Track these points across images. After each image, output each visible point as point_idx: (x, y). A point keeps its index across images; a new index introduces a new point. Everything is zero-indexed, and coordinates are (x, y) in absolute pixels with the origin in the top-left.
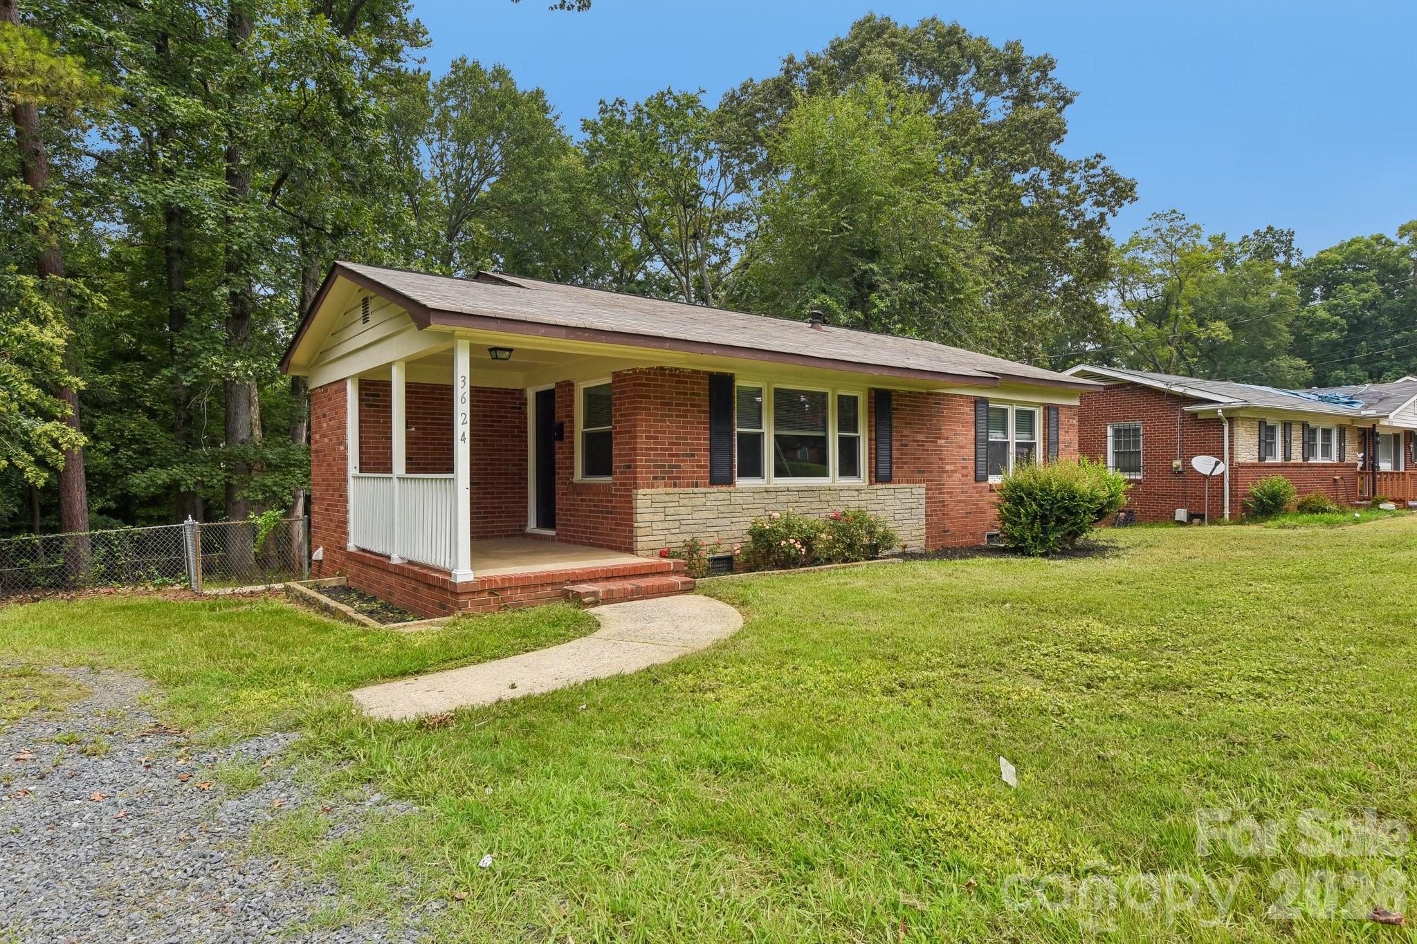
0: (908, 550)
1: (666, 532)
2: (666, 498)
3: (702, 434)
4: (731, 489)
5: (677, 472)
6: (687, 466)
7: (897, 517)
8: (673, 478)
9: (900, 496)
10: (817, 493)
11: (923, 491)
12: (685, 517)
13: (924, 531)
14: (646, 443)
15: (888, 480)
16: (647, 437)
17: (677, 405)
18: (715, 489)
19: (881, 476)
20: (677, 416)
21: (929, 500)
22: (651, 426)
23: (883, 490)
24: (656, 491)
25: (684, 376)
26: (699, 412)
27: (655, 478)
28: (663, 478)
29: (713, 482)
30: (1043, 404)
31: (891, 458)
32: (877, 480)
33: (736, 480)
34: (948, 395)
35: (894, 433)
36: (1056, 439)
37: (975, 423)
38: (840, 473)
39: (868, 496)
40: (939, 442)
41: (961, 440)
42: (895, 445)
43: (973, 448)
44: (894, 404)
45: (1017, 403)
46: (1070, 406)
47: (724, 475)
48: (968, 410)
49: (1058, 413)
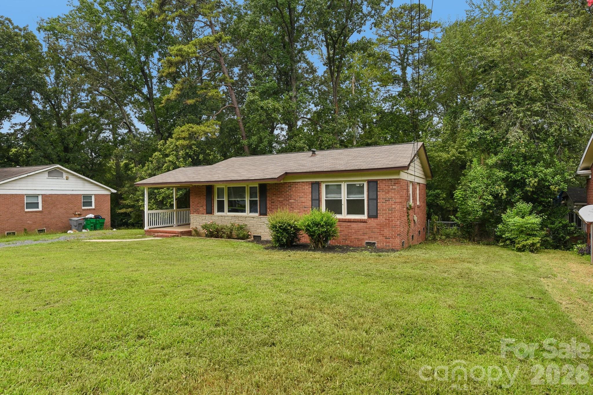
1: (196, 225)
2: (197, 217)
3: (204, 201)
4: (213, 215)
5: (199, 211)
6: (201, 209)
8: (198, 213)
15: (265, 214)
17: (198, 194)
18: (207, 215)
19: (263, 213)
20: (198, 197)
23: (263, 218)
24: (194, 215)
25: (200, 187)
26: (203, 195)
27: (194, 212)
28: (196, 212)
29: (207, 213)
30: (366, 180)
31: (266, 207)
32: (261, 214)
33: (216, 213)
34: (295, 182)
35: (268, 198)
36: (375, 197)
37: (312, 192)
38: (251, 212)
39: (257, 220)
40: (290, 201)
41: (303, 200)
42: (268, 202)
43: (310, 202)
44: (268, 188)
45: (345, 181)
46: (390, 179)
47: (210, 212)
48: (307, 187)
49: (377, 184)
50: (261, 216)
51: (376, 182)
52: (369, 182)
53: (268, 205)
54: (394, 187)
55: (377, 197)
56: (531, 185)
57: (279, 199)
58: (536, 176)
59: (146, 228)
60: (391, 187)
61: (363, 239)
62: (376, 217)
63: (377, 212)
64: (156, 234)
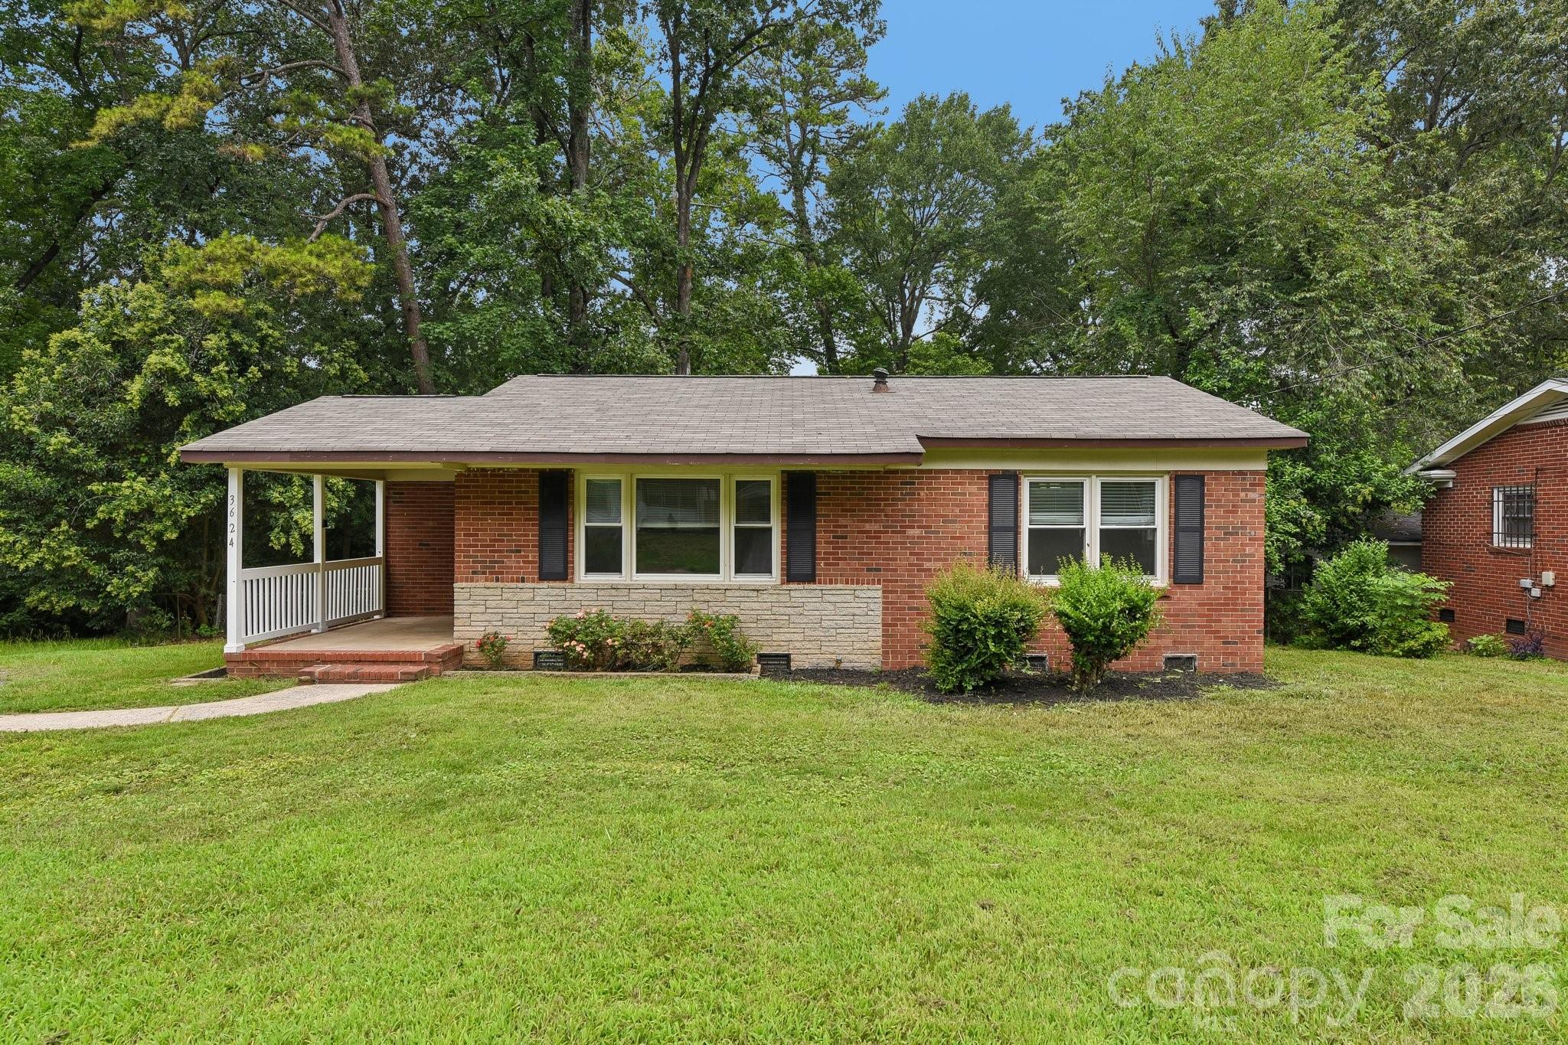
0: (843, 666)
1: (486, 624)
2: (488, 592)
3: (530, 530)
4: (567, 584)
5: (499, 568)
6: (512, 561)
7: (824, 624)
8: (495, 573)
9: (832, 599)
10: (690, 592)
11: (880, 594)
12: (510, 611)
13: (880, 644)
14: (465, 540)
15: (810, 578)
16: (465, 535)
17: (499, 503)
18: (545, 584)
19: (799, 572)
20: (499, 514)
21: (887, 605)
22: (471, 525)
23: (800, 592)
24: (473, 584)
25: (509, 476)
26: (526, 509)
27: (474, 573)
28: (484, 573)
29: (543, 578)
30: (1168, 472)
31: (814, 553)
32: (791, 576)
33: (581, 576)
34: (930, 471)
35: (821, 523)
36: (1196, 524)
37: (990, 506)
38: (739, 570)
39: (774, 598)
40: (910, 532)
41: (957, 528)
42: (821, 536)
43: (984, 539)
44: (821, 487)
45: (1099, 473)
46: (1241, 473)
47: (556, 570)
48: (974, 489)
49: (1203, 484)
50: (792, 586)
51: (1199, 478)
52: (1178, 478)
53: (822, 548)
54: (1252, 495)
55: (1202, 522)
56: (1360, 498)
57: (867, 527)
58: (1365, 480)
59: (233, 645)
60: (1243, 494)
61: (1157, 648)
62: (1198, 581)
63: (1201, 567)
64: (318, 669)
